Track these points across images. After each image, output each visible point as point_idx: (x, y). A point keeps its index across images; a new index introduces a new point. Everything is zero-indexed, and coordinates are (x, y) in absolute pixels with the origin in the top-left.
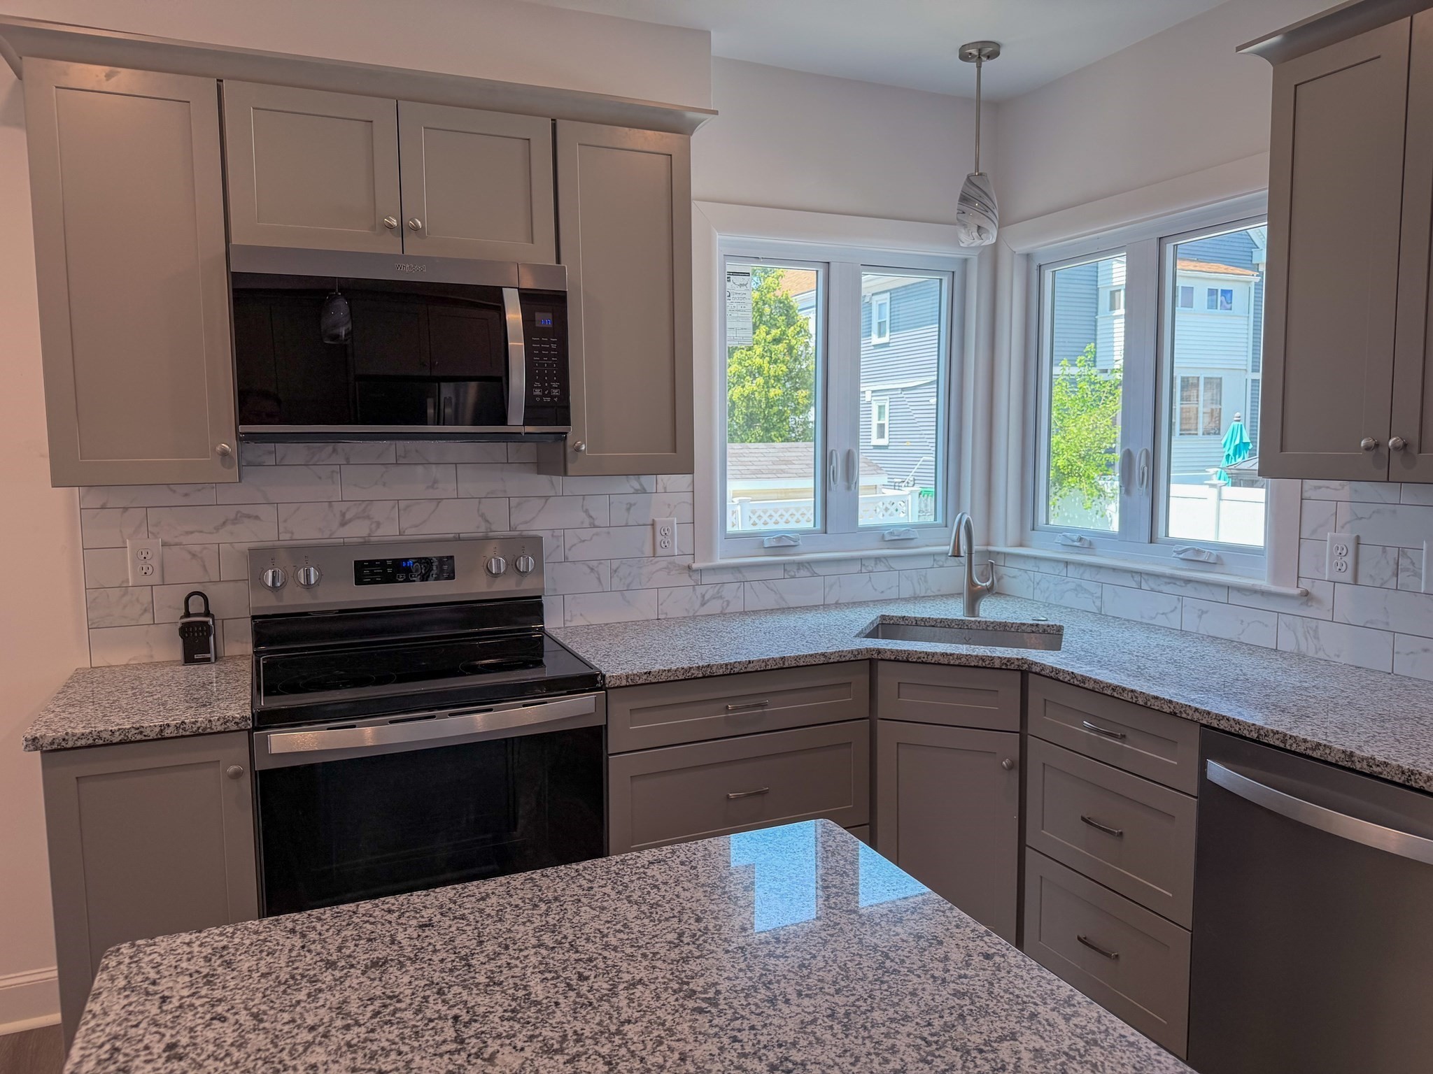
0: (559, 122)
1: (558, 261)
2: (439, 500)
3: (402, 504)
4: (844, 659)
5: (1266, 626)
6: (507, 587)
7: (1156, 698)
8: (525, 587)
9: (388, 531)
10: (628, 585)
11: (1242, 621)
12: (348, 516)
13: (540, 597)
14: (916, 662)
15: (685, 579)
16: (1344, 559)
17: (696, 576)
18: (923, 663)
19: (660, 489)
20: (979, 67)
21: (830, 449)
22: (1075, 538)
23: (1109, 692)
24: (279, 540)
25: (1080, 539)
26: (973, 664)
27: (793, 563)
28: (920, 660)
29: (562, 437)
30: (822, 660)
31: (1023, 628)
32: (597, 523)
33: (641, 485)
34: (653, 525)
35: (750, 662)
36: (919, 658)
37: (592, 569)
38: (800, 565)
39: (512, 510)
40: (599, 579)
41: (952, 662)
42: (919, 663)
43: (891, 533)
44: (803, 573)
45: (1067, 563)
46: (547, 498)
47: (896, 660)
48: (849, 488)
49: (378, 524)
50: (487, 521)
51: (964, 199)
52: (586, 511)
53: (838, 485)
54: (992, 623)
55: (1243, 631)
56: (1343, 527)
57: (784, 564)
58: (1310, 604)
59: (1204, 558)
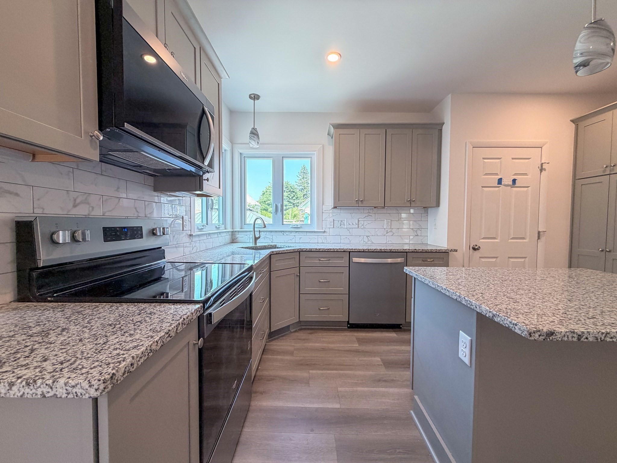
2: (120, 198)
3: (105, 198)
7: (340, 249)
10: (177, 242)
11: (310, 238)
12: (77, 201)
15: (189, 240)
16: (331, 224)
17: (191, 238)
18: (282, 253)
19: (184, 204)
20: (254, 102)
26: (292, 251)
33: (180, 202)
34: (183, 218)
38: (209, 234)
39: (146, 207)
43: (217, 226)
46: (156, 203)
47: (277, 254)
49: (93, 208)
50: (137, 211)
56: (331, 218)
58: (325, 233)
59: (298, 227)
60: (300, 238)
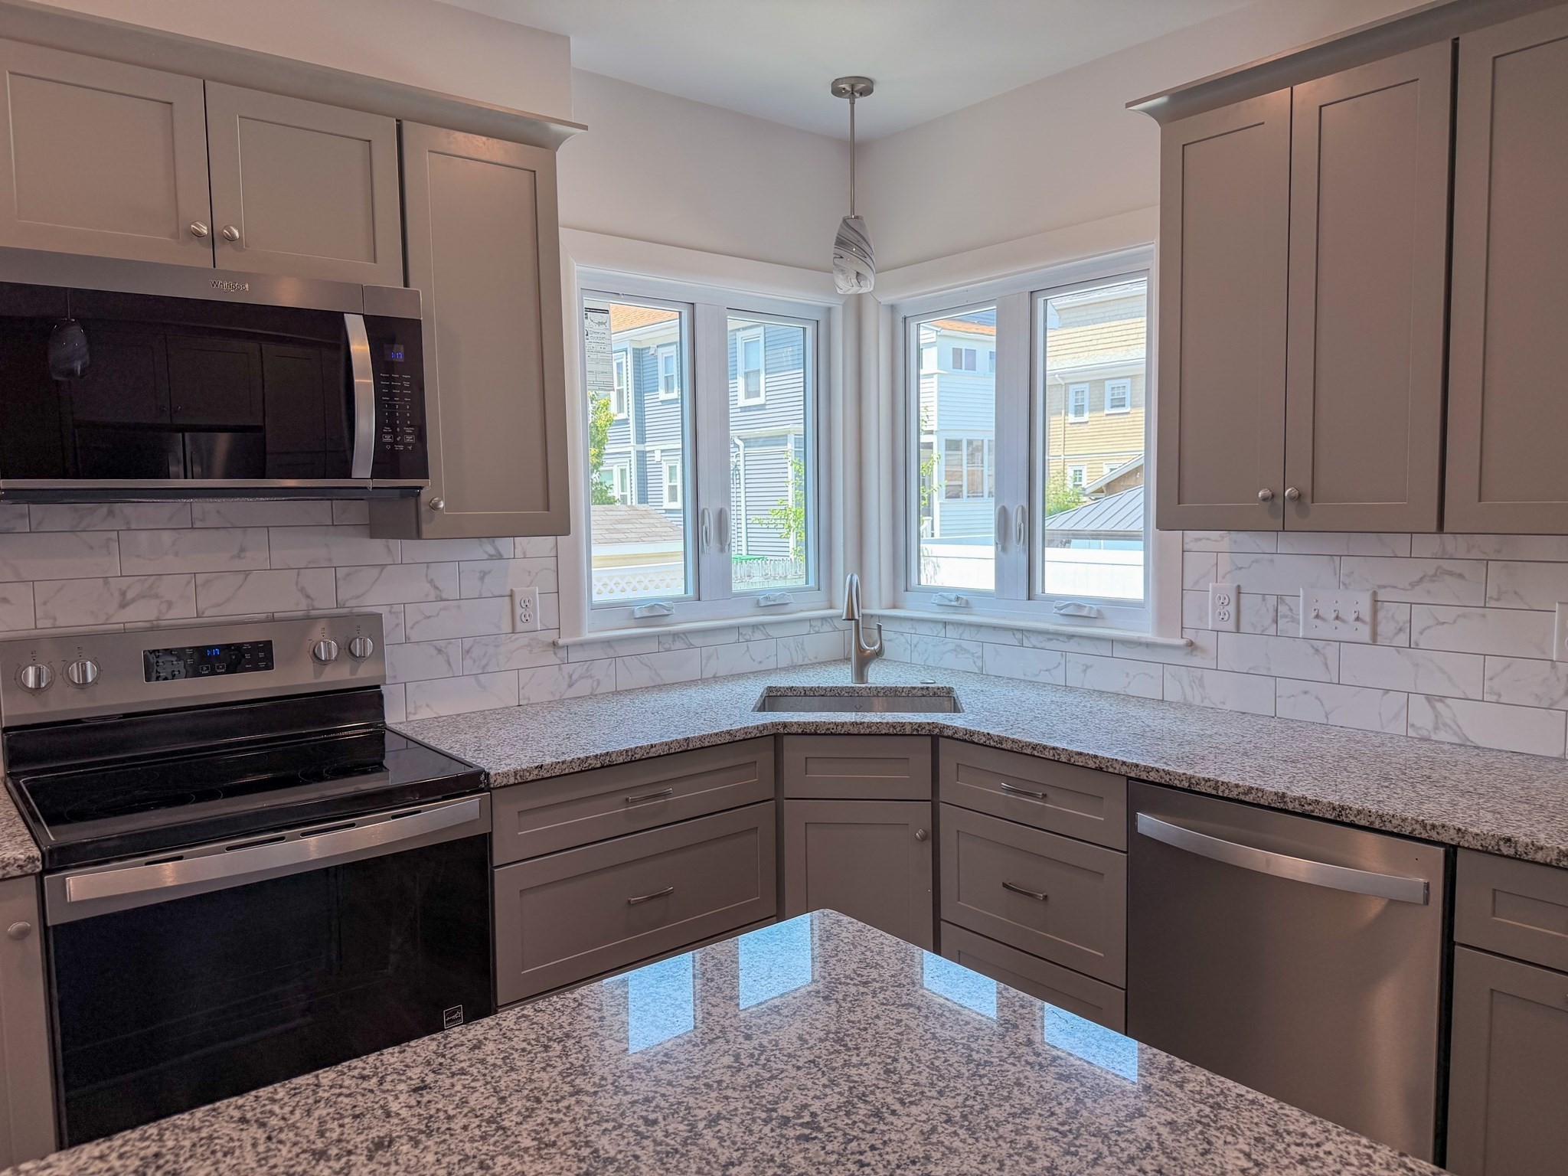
0: (406, 124)
1: (406, 284)
2: (247, 573)
3: (200, 578)
4: (749, 736)
5: (1152, 677)
6: (339, 676)
7: (1080, 754)
8: (360, 675)
9: (183, 612)
10: (484, 667)
11: (1127, 674)
12: (129, 596)
13: (378, 687)
14: (825, 734)
15: (551, 658)
16: (1227, 608)
17: (562, 653)
18: (832, 734)
19: (519, 554)
20: (852, 104)
21: (702, 506)
22: (953, 597)
23: (1029, 751)
24: (36, 628)
25: (958, 599)
26: (883, 732)
27: (669, 634)
28: (829, 732)
29: (414, 492)
30: (728, 738)
31: (914, 692)
32: (444, 596)
33: (496, 549)
34: (511, 596)
35: (652, 746)
36: (828, 729)
37: (439, 651)
38: (676, 635)
39: (340, 583)
40: (449, 662)
41: (862, 732)
42: (828, 734)
43: (767, 598)
44: (679, 644)
45: (945, 624)
46: (383, 566)
47: (804, 734)
48: (722, 550)
49: (170, 604)
50: (308, 597)
51: (841, 243)
52: (431, 582)
53: (711, 548)
54: (883, 689)
55: (1129, 683)
56: (1224, 577)
57: (658, 636)
58: (1194, 653)
59: (1085, 613)
60: (1087, 668)
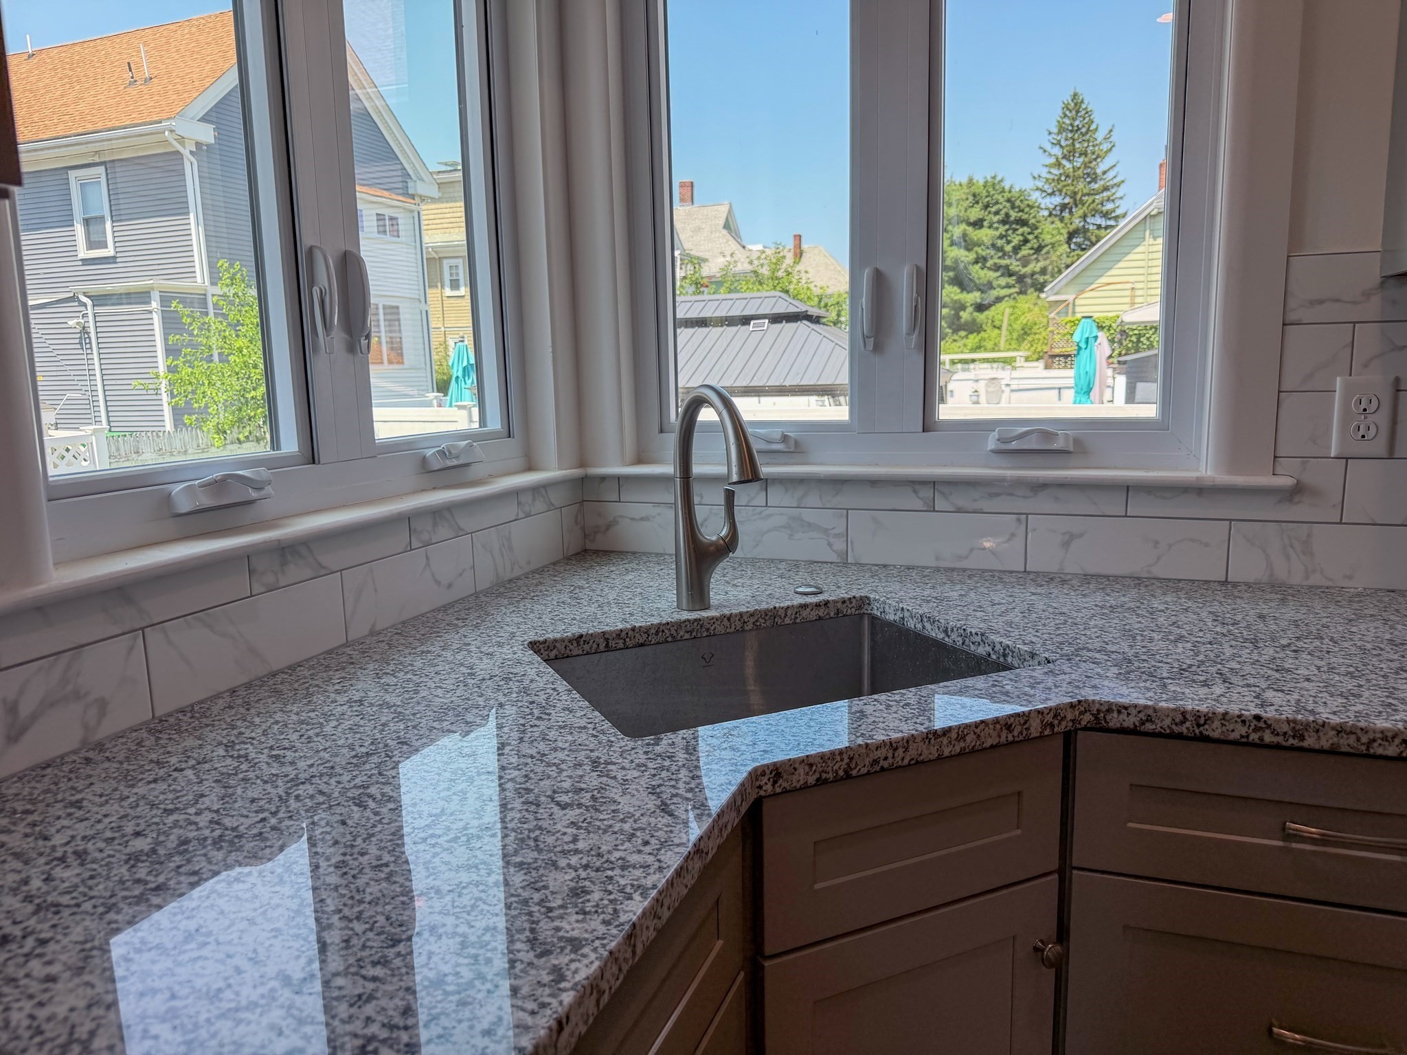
5: (1207, 545)
11: (1157, 542)
16: (1371, 418)
21: (304, 242)
25: (785, 438)
26: (986, 744)
27: (271, 549)
38: (287, 551)
41: (946, 752)
44: (295, 570)
45: (767, 482)
55: (1159, 559)
56: (1366, 366)
57: (247, 556)
58: (1296, 499)
59: (1055, 446)
60: (1069, 540)
